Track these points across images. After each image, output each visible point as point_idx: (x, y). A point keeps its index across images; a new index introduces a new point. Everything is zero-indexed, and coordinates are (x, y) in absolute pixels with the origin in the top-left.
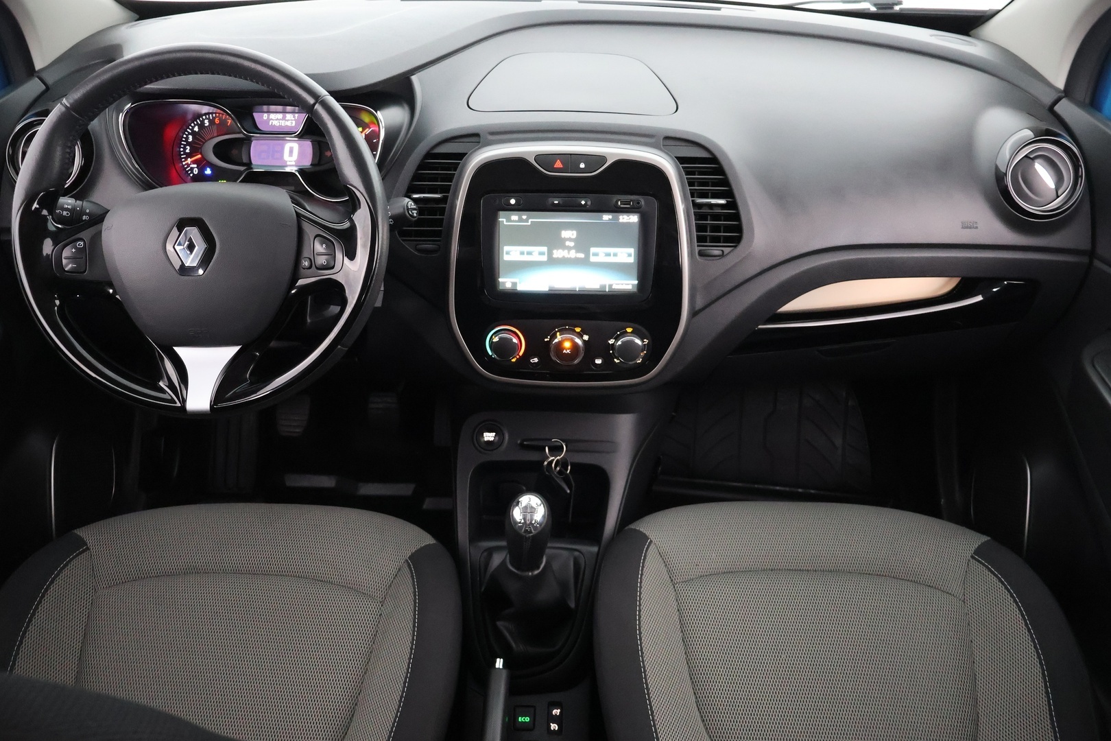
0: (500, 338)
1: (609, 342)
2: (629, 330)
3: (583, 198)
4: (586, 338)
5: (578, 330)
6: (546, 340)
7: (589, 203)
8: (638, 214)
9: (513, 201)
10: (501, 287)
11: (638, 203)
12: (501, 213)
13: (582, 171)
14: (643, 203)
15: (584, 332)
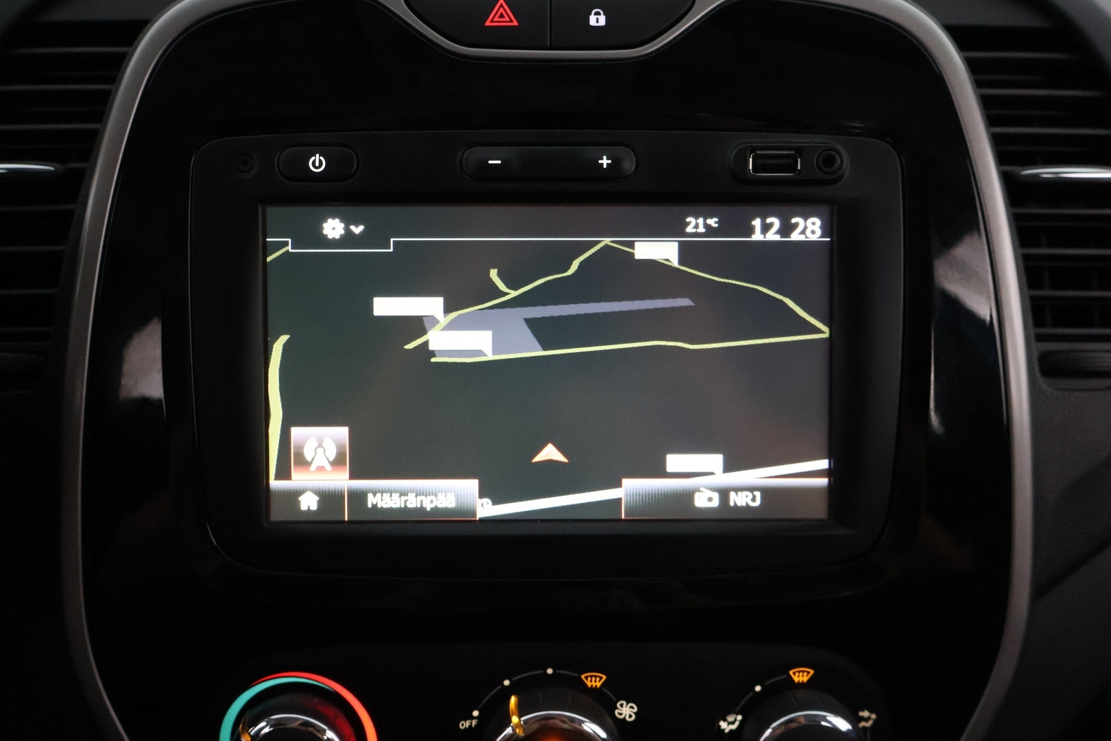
0: (276, 725)
1: (723, 725)
2: (800, 676)
3: (605, 145)
4: (626, 711)
5: (594, 681)
6: (465, 725)
7: (629, 165)
8: (825, 209)
9: (317, 163)
10: (277, 514)
11: (829, 160)
12: (274, 214)
13: (598, 38)
14: (845, 162)
15: (617, 690)
